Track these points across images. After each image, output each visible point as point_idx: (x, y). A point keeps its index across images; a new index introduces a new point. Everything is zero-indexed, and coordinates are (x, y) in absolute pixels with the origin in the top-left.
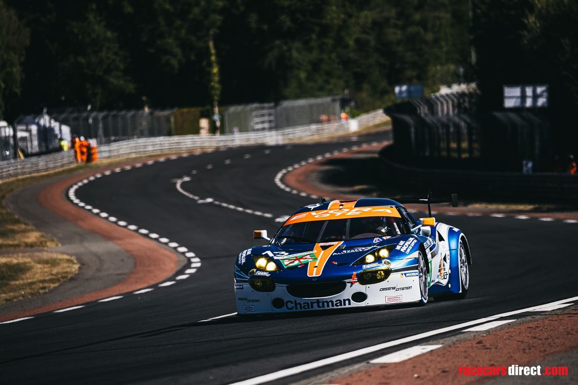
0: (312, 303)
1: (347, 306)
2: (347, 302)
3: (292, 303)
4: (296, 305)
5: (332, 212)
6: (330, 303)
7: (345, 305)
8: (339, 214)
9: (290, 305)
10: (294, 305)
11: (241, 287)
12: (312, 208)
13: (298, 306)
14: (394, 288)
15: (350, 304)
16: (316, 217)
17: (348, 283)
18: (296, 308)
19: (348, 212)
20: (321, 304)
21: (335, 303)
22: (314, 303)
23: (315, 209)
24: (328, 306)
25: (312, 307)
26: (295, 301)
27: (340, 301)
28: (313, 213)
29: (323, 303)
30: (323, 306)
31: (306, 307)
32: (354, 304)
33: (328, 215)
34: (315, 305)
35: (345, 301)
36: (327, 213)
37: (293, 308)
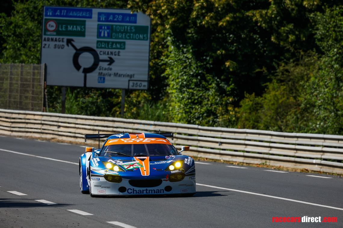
0: (143, 191)
1: (162, 193)
2: (162, 191)
3: (131, 190)
4: (134, 191)
5: (133, 139)
6: (153, 191)
7: (161, 192)
8: (138, 141)
9: (130, 191)
10: (132, 191)
11: (98, 179)
12: (120, 136)
13: (135, 192)
14: (185, 185)
15: (163, 192)
16: (125, 142)
17: (164, 180)
18: (134, 193)
19: (143, 140)
20: (148, 191)
21: (156, 191)
22: (144, 190)
23: (122, 137)
24: (152, 193)
25: (143, 193)
26: (133, 189)
27: (159, 190)
28: (122, 140)
29: (149, 190)
30: (149, 193)
31: (140, 192)
32: (166, 192)
33: (132, 141)
34: (145, 192)
35: (161, 190)
36: (131, 140)
37: (131, 192)
